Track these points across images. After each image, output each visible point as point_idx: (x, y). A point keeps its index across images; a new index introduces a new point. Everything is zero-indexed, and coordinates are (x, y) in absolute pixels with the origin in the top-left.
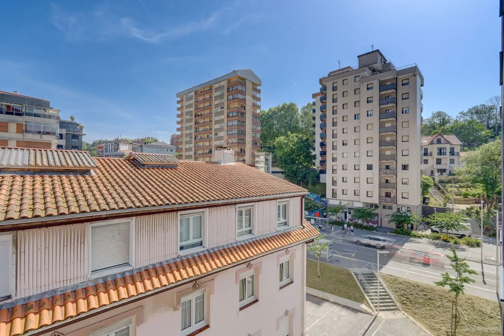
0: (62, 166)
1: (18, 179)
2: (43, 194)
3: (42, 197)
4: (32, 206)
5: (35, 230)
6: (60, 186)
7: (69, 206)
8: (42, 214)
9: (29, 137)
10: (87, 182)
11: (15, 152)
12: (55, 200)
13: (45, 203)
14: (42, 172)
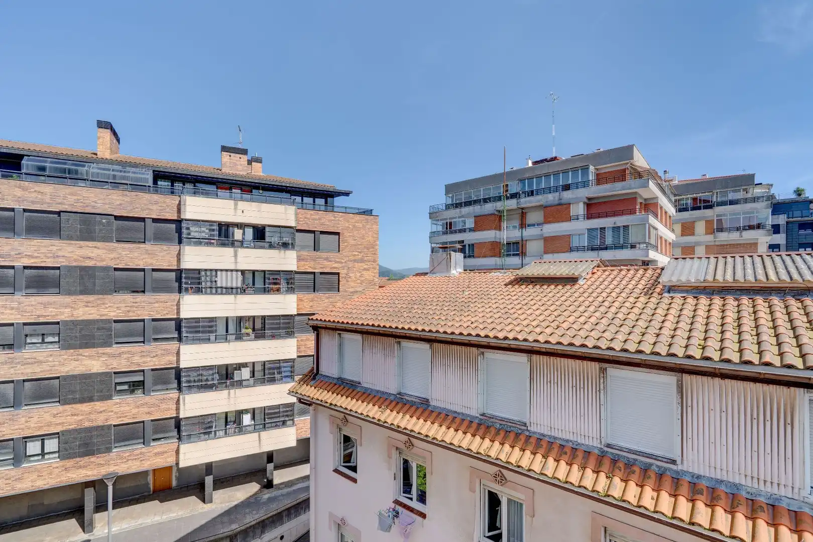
0: (756, 280)
1: (691, 301)
2: (721, 326)
3: (719, 329)
4: (702, 342)
5: (705, 378)
6: (750, 316)
7: (762, 351)
8: (716, 356)
9: (723, 237)
10: (805, 311)
11: (690, 262)
12: (739, 338)
13: (722, 341)
14: (724, 291)
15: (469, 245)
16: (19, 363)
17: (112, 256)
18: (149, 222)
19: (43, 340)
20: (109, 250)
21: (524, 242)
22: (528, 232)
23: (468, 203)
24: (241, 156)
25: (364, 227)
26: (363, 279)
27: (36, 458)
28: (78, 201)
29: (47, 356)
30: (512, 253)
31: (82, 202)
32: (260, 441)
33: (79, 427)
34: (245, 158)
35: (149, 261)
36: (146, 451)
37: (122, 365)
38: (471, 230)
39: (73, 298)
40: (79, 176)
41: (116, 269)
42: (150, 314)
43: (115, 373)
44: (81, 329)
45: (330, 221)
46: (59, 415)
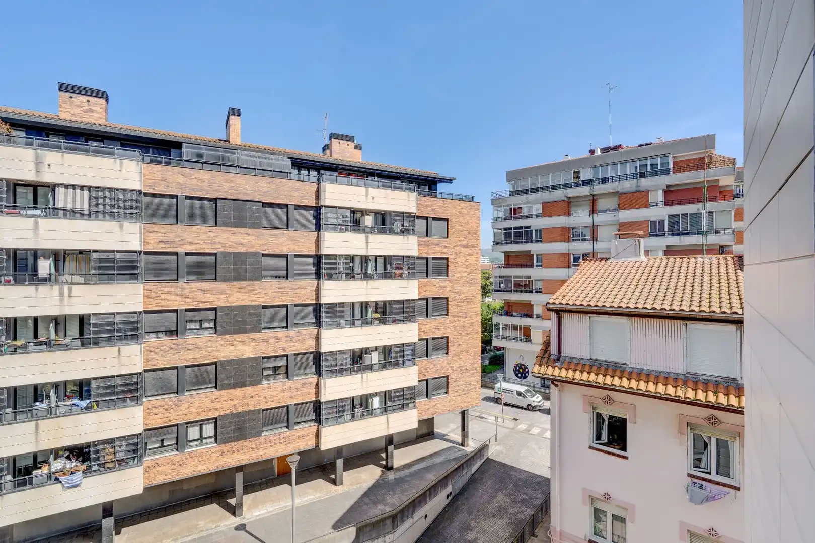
15: (536, 230)
16: (182, 349)
17: (260, 242)
18: (291, 208)
19: (201, 325)
20: (258, 237)
21: (595, 228)
22: (599, 218)
23: (535, 190)
24: (349, 143)
25: (468, 213)
26: (467, 264)
27: (195, 443)
28: (231, 188)
29: (207, 342)
30: (581, 238)
31: (234, 189)
32: (388, 424)
33: (234, 412)
34: (352, 145)
35: (293, 247)
36: (290, 435)
37: (269, 350)
38: (537, 216)
39: (228, 283)
40: (231, 164)
41: (264, 255)
42: (292, 300)
43: (264, 358)
44: (235, 315)
45: (440, 207)
46: (217, 400)
